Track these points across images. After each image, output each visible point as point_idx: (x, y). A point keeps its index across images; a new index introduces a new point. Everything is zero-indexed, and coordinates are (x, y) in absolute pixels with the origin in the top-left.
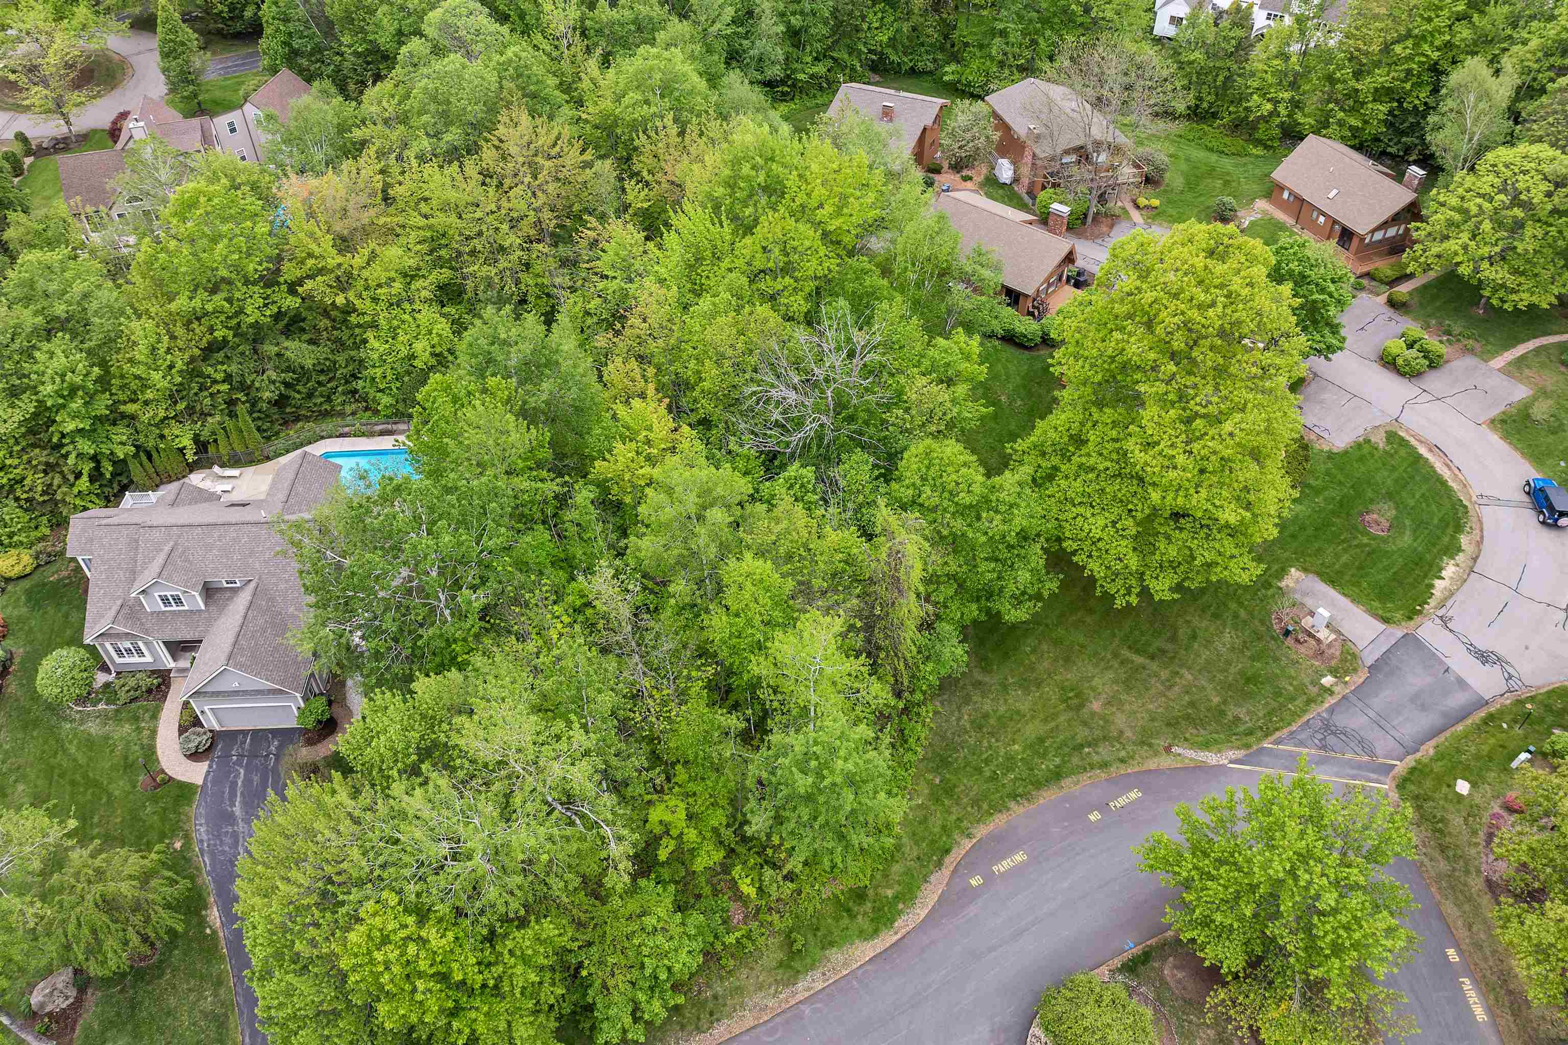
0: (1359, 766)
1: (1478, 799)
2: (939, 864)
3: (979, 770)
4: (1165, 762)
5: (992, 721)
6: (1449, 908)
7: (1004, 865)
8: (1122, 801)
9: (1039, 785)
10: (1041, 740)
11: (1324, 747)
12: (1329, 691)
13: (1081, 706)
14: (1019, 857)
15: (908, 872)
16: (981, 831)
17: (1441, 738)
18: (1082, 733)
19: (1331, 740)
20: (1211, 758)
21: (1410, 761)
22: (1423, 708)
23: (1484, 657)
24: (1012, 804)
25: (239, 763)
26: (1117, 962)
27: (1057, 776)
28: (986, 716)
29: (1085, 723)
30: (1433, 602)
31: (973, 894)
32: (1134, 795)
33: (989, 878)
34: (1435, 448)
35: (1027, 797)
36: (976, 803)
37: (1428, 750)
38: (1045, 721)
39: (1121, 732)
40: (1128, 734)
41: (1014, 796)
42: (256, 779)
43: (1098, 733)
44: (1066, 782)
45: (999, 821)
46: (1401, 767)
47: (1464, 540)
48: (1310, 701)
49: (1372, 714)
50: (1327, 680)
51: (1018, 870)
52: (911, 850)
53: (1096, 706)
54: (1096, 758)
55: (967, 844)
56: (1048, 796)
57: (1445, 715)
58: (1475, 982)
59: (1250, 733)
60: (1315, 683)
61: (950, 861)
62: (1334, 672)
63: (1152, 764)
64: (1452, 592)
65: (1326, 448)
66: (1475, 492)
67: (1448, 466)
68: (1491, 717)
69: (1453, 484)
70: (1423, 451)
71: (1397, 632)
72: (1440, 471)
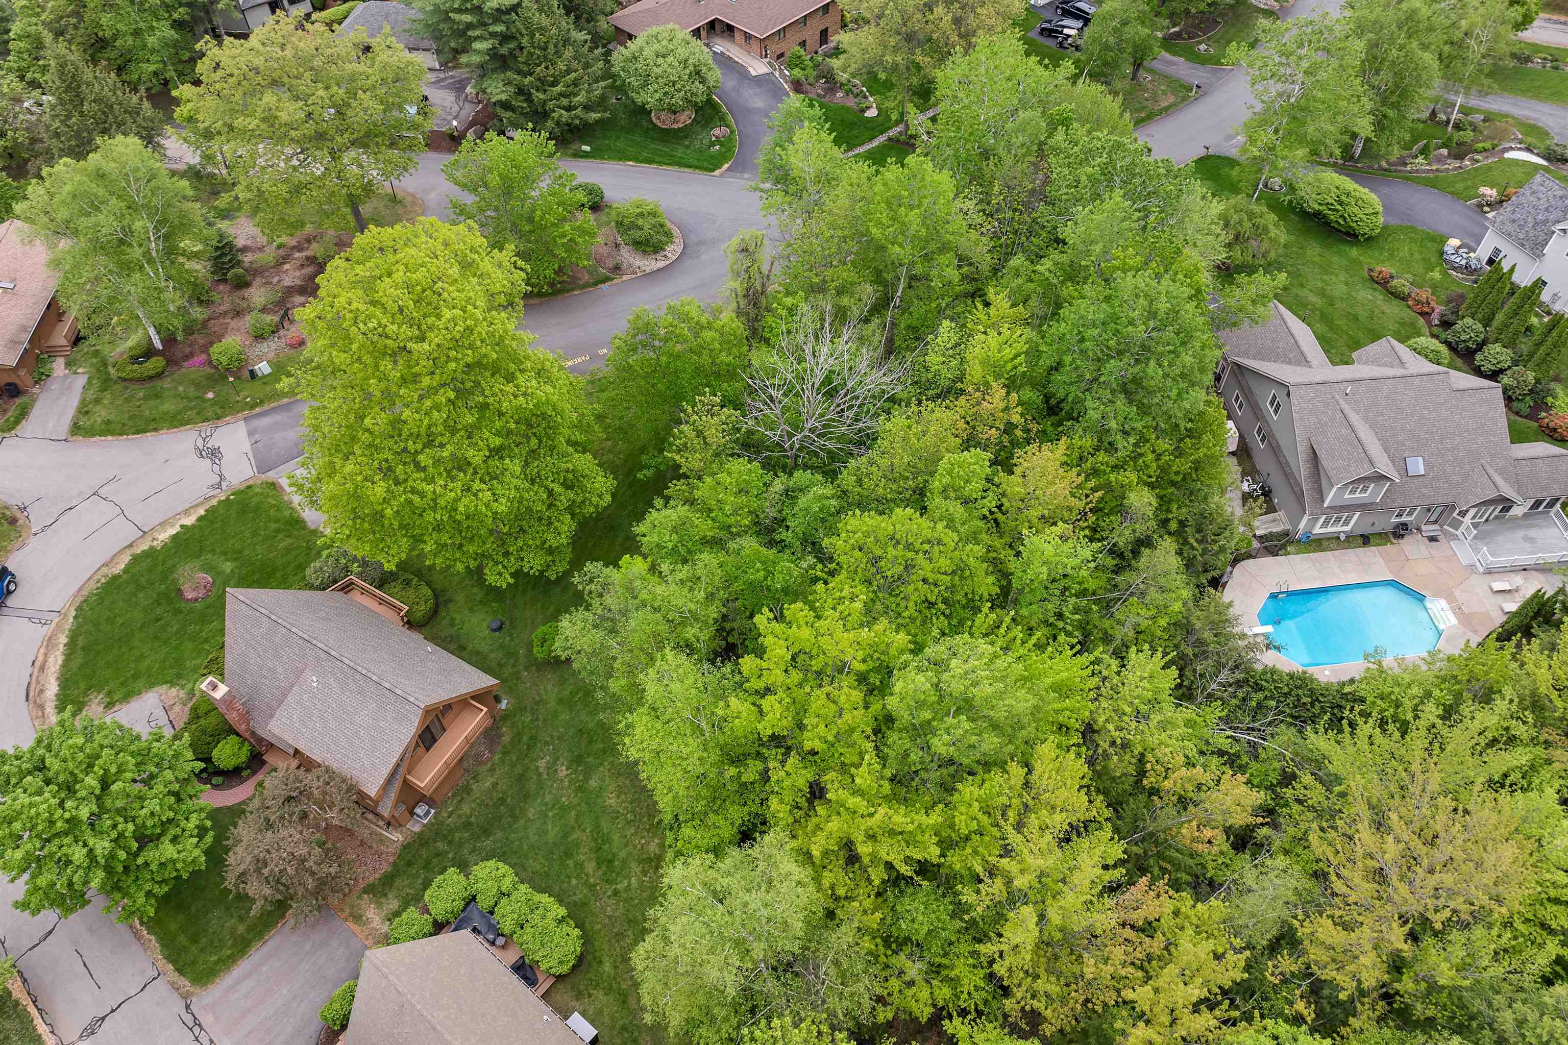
8: (580, 360)
23: (213, 455)
26: (615, 282)
30: (214, 502)
34: (33, 695)
47: (120, 568)
57: (287, 412)
64: (187, 512)
65: (174, 691)
66: (46, 630)
67: (42, 668)
68: (252, 407)
69: (63, 639)
70: (52, 689)
71: (271, 476)
72: (60, 660)
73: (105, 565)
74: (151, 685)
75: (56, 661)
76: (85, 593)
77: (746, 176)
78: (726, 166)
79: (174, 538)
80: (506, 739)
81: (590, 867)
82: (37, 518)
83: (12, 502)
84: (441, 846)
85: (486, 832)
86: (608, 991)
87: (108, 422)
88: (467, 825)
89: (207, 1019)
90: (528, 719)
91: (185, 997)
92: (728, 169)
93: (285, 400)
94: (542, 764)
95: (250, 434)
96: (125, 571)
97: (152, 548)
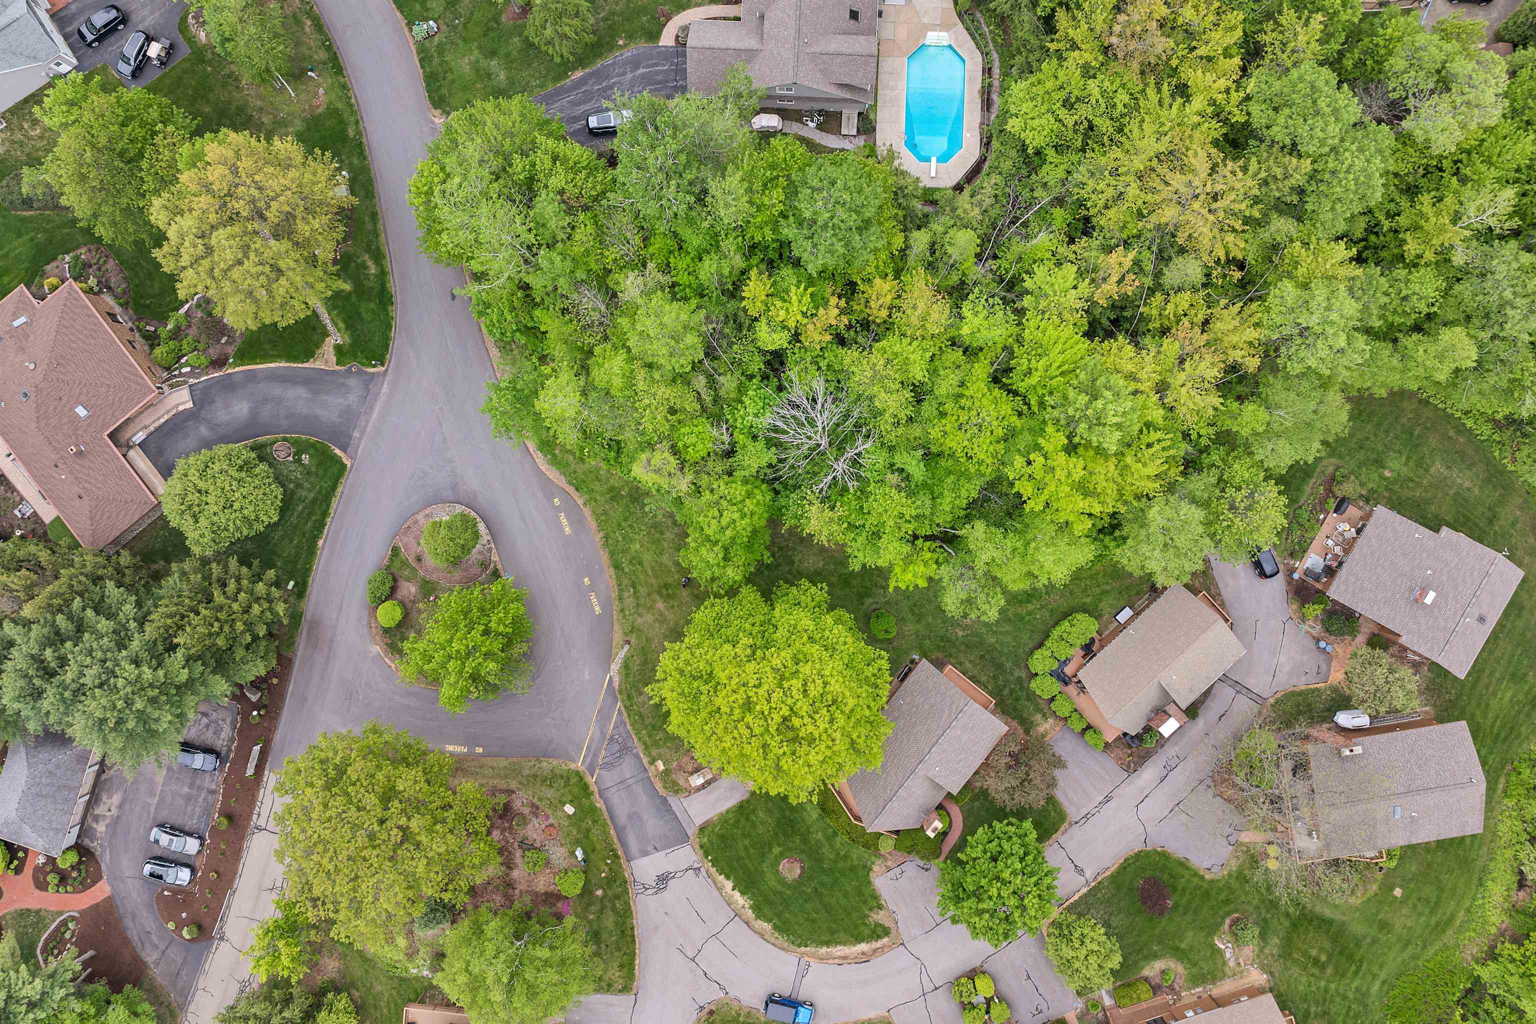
0: (595, 755)
1: (559, 813)
2: (570, 483)
3: (625, 520)
4: (618, 637)
5: (657, 536)
6: (502, 763)
7: (564, 521)
8: (594, 601)
9: (612, 554)
10: (640, 563)
11: (612, 739)
12: (653, 762)
13: (661, 595)
14: (567, 530)
15: (568, 465)
16: (587, 512)
17: (606, 815)
18: (643, 591)
19: (616, 747)
20: (616, 666)
21: (593, 788)
22: (630, 817)
23: (663, 879)
24: (601, 534)
25: (672, 64)
26: (499, 567)
27: (617, 567)
28: (662, 533)
29: (649, 595)
30: (713, 870)
31: (550, 497)
32: (598, 610)
33: (558, 509)
34: (865, 959)
35: (606, 544)
36: (605, 513)
37: (600, 804)
38: (653, 569)
39: (641, 616)
40: (640, 620)
41: (606, 537)
42: (660, 77)
43: (642, 601)
44: (612, 571)
45: (593, 524)
46: (591, 781)
47: (766, 926)
48: (646, 748)
49: (631, 781)
50: (661, 766)
51: (560, 527)
52: (581, 468)
53: (660, 605)
54: (626, 594)
55: (580, 502)
56: (605, 558)
57: (624, 828)
58: (465, 754)
59: (629, 697)
60: (660, 757)
61: (571, 490)
62: (667, 772)
63: (617, 627)
64: (720, 889)
65: (875, 868)
66: (814, 964)
67: (845, 958)
68: (617, 857)
69: (823, 950)
70: (863, 947)
71: (692, 831)
72: (839, 948)
73: (762, 936)
74: (869, 883)
75: (840, 951)
76: (786, 945)
77: (356, 434)
78: (337, 451)
79: (742, 893)
80: (940, 655)
81: (1030, 607)
82: (710, 995)
83: (695, 1016)
84: (1006, 692)
85: (1000, 667)
86: (1101, 601)
87: (621, 966)
88: (995, 677)
89: (1084, 811)
90: (927, 642)
91: (1071, 825)
92: (344, 449)
93: (612, 832)
94: (960, 633)
95: (645, 853)
96: (769, 921)
97: (751, 907)
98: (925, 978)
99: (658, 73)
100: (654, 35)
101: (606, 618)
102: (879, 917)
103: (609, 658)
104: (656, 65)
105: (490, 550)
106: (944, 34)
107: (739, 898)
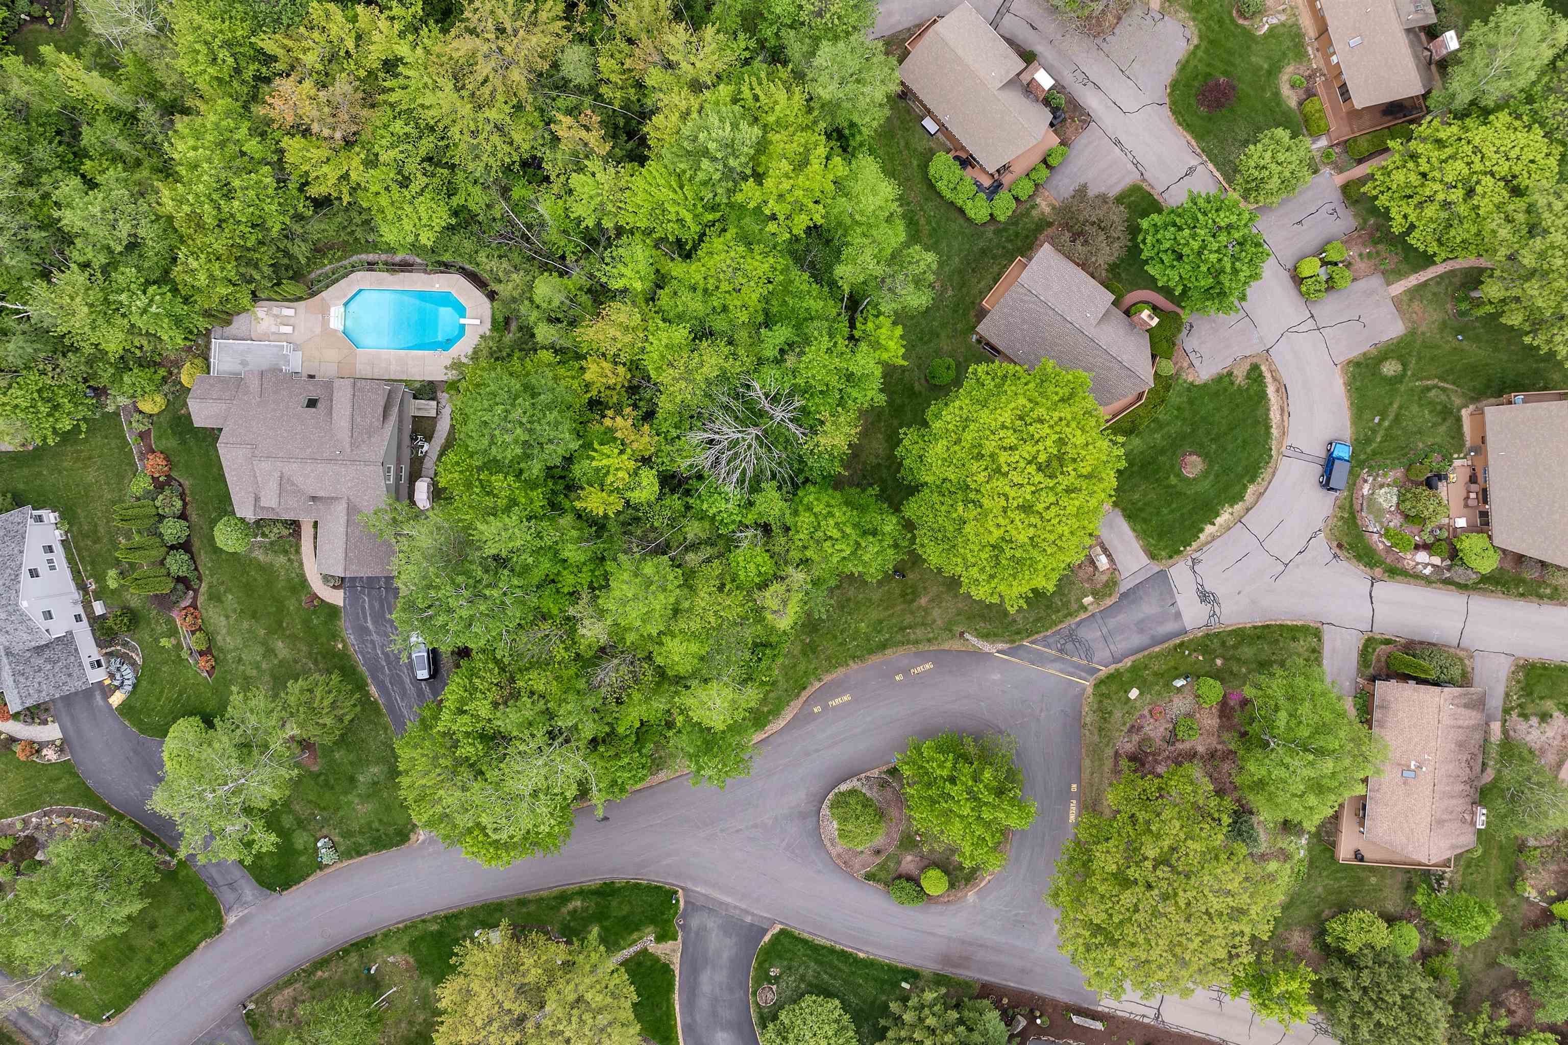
0: (1078, 667)
1: (1138, 704)
2: (798, 695)
3: (835, 638)
4: (956, 645)
5: (852, 605)
6: (1087, 763)
7: (838, 701)
8: (920, 669)
9: (871, 652)
10: (880, 622)
11: (1061, 651)
12: (1084, 608)
13: (913, 601)
14: (846, 698)
15: (779, 698)
16: (827, 678)
17: (1140, 656)
18: (908, 619)
19: (1070, 646)
20: (987, 647)
21: (1112, 668)
22: (1141, 631)
23: (1205, 596)
24: (851, 663)
25: (362, 592)
26: (885, 768)
27: (883, 646)
28: (848, 600)
29: (912, 613)
30: (1195, 545)
31: (813, 717)
32: (929, 666)
33: (825, 708)
34: (1283, 389)
35: (861, 658)
36: (828, 659)
37: (1128, 662)
38: (886, 609)
39: (934, 621)
40: (939, 622)
41: (853, 658)
42: (377, 605)
43: (919, 620)
44: (889, 651)
45: (840, 672)
46: (1104, 671)
47: (1251, 489)
48: (1070, 614)
49: (1105, 630)
50: (1088, 600)
51: (844, 704)
52: (782, 684)
53: (923, 601)
54: (912, 637)
55: (817, 685)
56: (875, 659)
57: (1153, 637)
58: (1079, 802)
59: (1018, 633)
60: (1079, 600)
61: (805, 695)
62: (1095, 594)
63: (946, 646)
64: (1214, 538)
65: (1190, 379)
66: (1288, 442)
67: (1282, 410)
68: (1182, 644)
69: (1274, 431)
70: (1271, 391)
71: (1156, 568)
72: (1272, 415)
73: (1262, 494)
74: (1205, 385)
75: (1275, 415)
76: (1270, 470)
77: (748, 919)
78: (767, 938)
79: (1217, 515)
80: (972, 313)
81: (922, 221)
82: (1322, 547)
83: (1345, 563)
84: (1010, 246)
85: (983, 252)
86: (915, 150)
87: (1294, 639)
88: (994, 257)
89: (1130, 166)
90: (959, 327)
91: (1144, 180)
92: (765, 931)
93: (1157, 649)
94: (950, 293)
95: (1178, 615)
96: (1245, 487)
97: (1232, 506)
98: (1303, 328)
99: (372, 607)
100: (332, 611)
101: (938, 658)
102: (1240, 374)
103: (978, 656)
104: (363, 608)
105: (867, 778)
106: (332, 309)
107: (1223, 518)
